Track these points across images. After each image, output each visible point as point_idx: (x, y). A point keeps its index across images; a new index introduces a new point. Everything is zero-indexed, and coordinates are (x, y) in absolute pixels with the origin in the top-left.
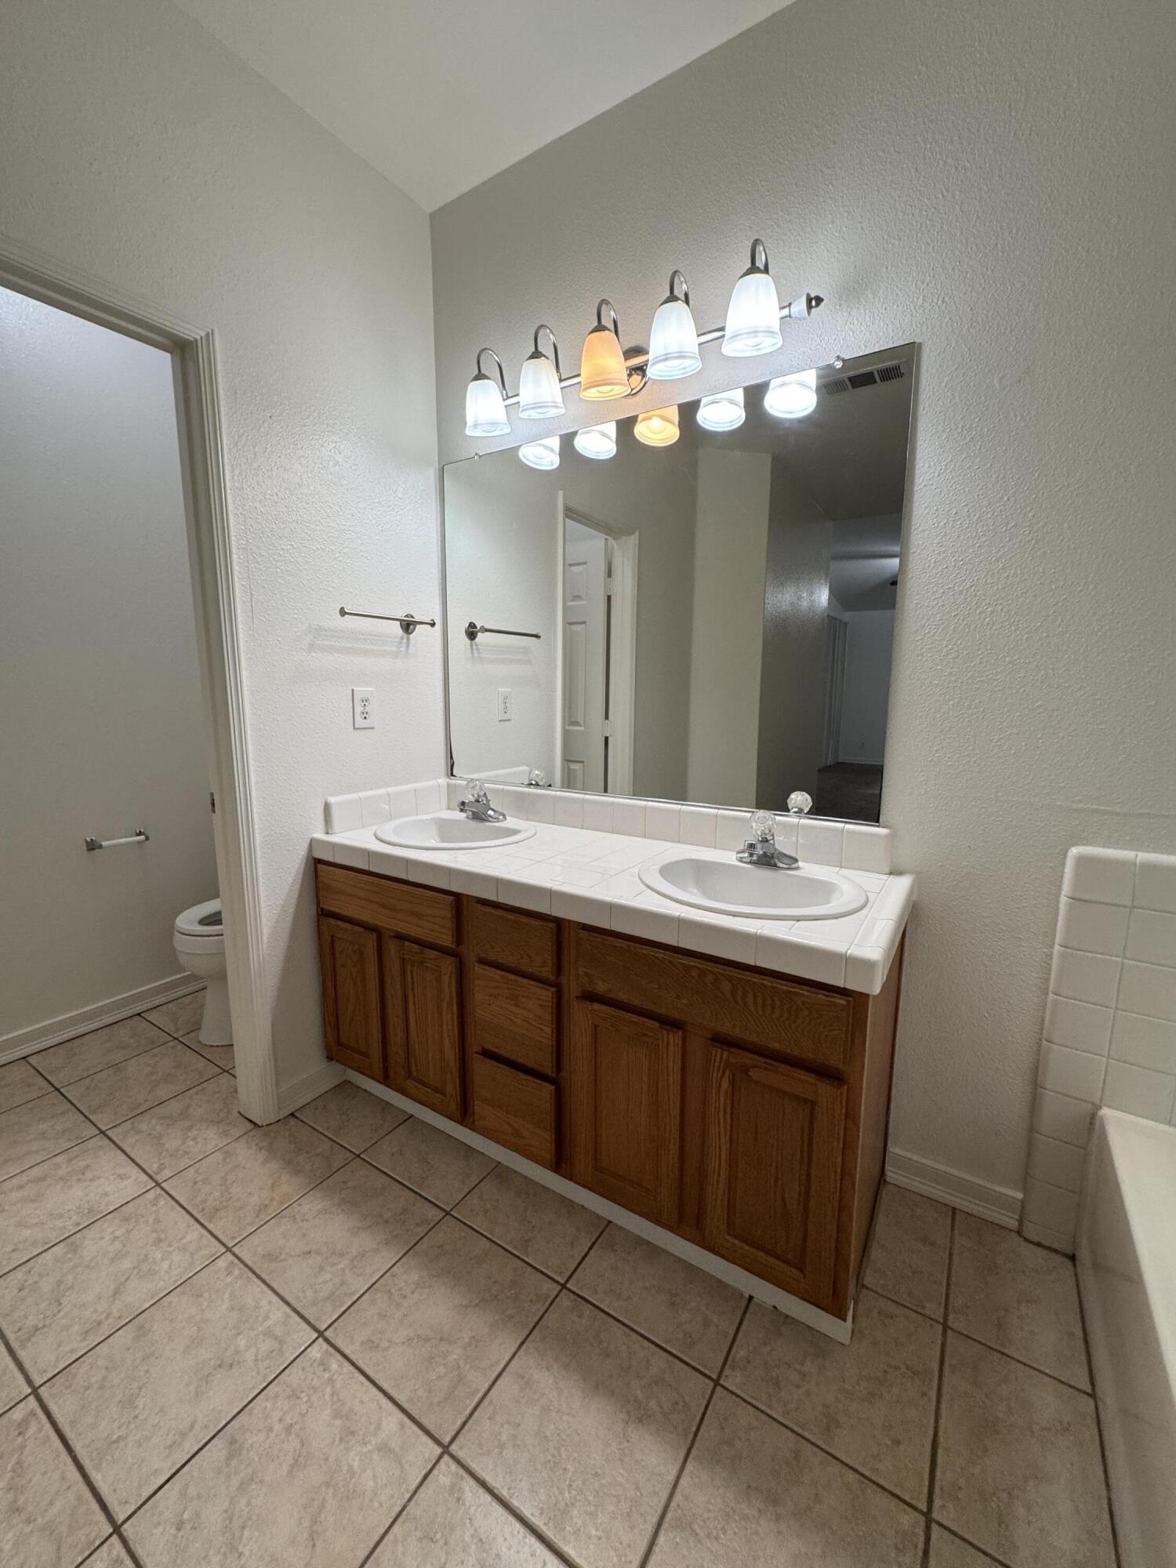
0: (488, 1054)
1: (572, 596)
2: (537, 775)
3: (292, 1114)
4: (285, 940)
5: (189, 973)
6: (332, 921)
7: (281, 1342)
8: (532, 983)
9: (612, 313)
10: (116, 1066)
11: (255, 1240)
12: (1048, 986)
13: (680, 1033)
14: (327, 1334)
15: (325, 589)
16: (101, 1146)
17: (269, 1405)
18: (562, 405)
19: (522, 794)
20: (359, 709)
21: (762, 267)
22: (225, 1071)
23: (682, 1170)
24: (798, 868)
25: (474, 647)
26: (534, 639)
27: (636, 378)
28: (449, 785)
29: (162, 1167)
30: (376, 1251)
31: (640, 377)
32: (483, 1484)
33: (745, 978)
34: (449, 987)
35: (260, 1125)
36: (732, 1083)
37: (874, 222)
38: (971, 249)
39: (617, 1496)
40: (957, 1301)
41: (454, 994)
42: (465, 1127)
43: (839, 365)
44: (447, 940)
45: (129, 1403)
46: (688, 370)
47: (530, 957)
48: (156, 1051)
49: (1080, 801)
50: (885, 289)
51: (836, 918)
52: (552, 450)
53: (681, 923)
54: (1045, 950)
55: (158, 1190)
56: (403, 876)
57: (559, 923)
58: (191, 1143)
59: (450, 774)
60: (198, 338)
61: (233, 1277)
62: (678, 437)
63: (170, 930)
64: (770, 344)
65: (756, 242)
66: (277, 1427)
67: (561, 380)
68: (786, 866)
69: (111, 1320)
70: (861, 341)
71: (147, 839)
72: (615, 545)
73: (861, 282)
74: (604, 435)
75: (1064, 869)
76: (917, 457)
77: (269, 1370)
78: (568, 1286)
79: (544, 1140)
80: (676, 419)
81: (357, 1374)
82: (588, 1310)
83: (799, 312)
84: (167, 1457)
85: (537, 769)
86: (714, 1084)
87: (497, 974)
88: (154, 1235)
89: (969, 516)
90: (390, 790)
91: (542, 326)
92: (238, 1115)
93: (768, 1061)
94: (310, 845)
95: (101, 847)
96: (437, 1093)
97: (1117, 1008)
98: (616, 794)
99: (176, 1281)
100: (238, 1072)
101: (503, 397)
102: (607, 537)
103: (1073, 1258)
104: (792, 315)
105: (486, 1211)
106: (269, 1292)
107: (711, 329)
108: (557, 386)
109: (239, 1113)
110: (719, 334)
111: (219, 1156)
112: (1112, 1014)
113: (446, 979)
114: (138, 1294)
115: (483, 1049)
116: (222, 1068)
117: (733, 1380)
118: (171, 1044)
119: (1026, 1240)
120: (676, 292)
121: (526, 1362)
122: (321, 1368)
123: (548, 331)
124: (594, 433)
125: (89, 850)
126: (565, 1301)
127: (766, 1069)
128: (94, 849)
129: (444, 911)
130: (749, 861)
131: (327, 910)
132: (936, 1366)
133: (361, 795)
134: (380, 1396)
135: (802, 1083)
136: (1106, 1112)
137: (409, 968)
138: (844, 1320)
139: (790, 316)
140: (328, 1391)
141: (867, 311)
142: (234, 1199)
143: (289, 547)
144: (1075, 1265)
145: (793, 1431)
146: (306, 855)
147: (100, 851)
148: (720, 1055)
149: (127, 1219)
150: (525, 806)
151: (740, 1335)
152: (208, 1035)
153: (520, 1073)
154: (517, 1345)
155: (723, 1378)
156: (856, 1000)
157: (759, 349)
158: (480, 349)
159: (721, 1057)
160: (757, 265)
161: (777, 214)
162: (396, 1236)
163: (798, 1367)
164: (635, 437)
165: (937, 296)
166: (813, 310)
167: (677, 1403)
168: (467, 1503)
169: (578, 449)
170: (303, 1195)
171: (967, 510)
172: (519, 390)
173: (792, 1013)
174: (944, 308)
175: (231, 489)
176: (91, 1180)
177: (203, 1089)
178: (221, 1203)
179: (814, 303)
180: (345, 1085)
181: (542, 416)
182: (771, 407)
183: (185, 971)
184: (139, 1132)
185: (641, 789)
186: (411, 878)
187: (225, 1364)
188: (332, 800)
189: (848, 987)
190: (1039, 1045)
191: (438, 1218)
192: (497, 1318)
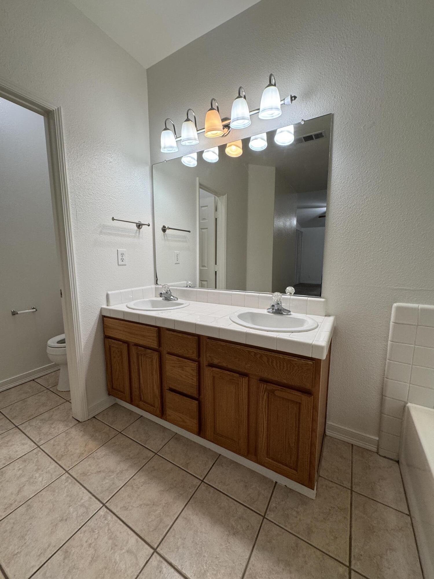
0: (171, 390)
1: (202, 218)
2: (190, 283)
3: (94, 417)
4: (91, 347)
5: (54, 363)
6: (110, 340)
7: (87, 509)
8: (189, 361)
9: (217, 104)
10: (24, 400)
11: (77, 468)
12: (386, 357)
13: (247, 378)
14: (107, 505)
15: (106, 210)
16: (16, 432)
17: (82, 535)
18: (198, 139)
19: (185, 290)
20: (120, 257)
21: (273, 84)
22: (67, 401)
23: (248, 433)
24: (290, 314)
25: (165, 235)
26: (188, 232)
27: (226, 130)
28: (156, 288)
29: (40, 439)
30: (127, 470)
31: (227, 129)
32: (170, 564)
33: (272, 355)
34: (156, 364)
35: (81, 422)
36: (268, 397)
37: (315, 69)
38: (352, 78)
39: (225, 566)
40: (355, 480)
41: (158, 367)
42: (163, 419)
43: (303, 123)
44: (155, 345)
45: (23, 537)
46: (246, 125)
47: (188, 351)
48: (40, 394)
49: (397, 286)
50: (320, 94)
51: (307, 331)
52: (194, 159)
53: (247, 334)
54: (385, 343)
55: (39, 449)
56: (138, 321)
57: (199, 337)
58: (53, 430)
59: (156, 283)
60: (54, 109)
61: (68, 483)
62: (242, 154)
63: (46, 345)
64: (277, 113)
65: (271, 75)
66: (85, 545)
67: (197, 131)
68: (286, 314)
69: (16, 503)
70: (311, 114)
71: (36, 310)
72: (218, 200)
73: (311, 91)
74: (214, 152)
75: (391, 312)
76: (333, 157)
77: (82, 521)
78: (204, 481)
79: (194, 423)
80: (241, 146)
81: (119, 521)
82: (212, 490)
83: (288, 102)
84: (38, 559)
85: (190, 281)
86: (261, 398)
87: (175, 358)
88: (36, 467)
89: (353, 178)
90: (133, 289)
91: (190, 109)
92: (72, 418)
93: (282, 388)
94: (101, 310)
95: (17, 313)
96: (152, 406)
97: (413, 365)
98: (219, 289)
99: (44, 486)
100: (72, 401)
101: (175, 137)
102: (215, 196)
103: (398, 462)
104: (285, 103)
105: (172, 452)
106: (83, 488)
107: (255, 109)
108: (196, 133)
109: (73, 417)
110: (258, 111)
111: (64, 434)
112: (411, 367)
113: (155, 361)
114: (28, 491)
115: (170, 388)
116: (66, 400)
117: (270, 516)
118: (45, 391)
119: (380, 456)
120: (241, 95)
121: (188, 512)
122: (104, 519)
123: (192, 111)
124: (210, 152)
125: (13, 315)
126: (203, 487)
127: (281, 391)
128: (14, 315)
129: (154, 334)
130: (272, 312)
131: (108, 336)
132: (349, 506)
133: (121, 291)
134: (128, 529)
135: (295, 396)
136: (409, 404)
137: (140, 357)
138: (313, 490)
139: (284, 104)
140: (107, 528)
141: (313, 102)
142: (69, 451)
143: (91, 193)
144: (399, 464)
145: (294, 535)
146: (99, 314)
147: (18, 315)
148: (263, 386)
149: (25, 461)
150: (185, 295)
151: (272, 498)
152: (61, 387)
153: (184, 397)
154: (184, 505)
155: (266, 515)
156: (316, 362)
157: (273, 116)
158: (166, 119)
159: (264, 387)
160: (272, 83)
161: (279, 66)
162: (135, 464)
163: (296, 510)
164: (226, 153)
165: (339, 96)
166: (293, 101)
167: (248, 526)
168: (164, 573)
169: (204, 158)
170: (98, 449)
171: (352, 176)
172: (181, 135)
173: (291, 368)
174: (342, 100)
175: (68, 169)
176: (11, 446)
177: (58, 408)
178: (64, 453)
179: (293, 98)
180: (115, 405)
181: (191, 144)
182: (277, 141)
183: (53, 362)
184: (31, 426)
185: (229, 287)
186: (141, 322)
187: (64, 519)
188: (109, 293)
189: (313, 357)
190: (384, 380)
191: (152, 456)
192: (176, 495)
